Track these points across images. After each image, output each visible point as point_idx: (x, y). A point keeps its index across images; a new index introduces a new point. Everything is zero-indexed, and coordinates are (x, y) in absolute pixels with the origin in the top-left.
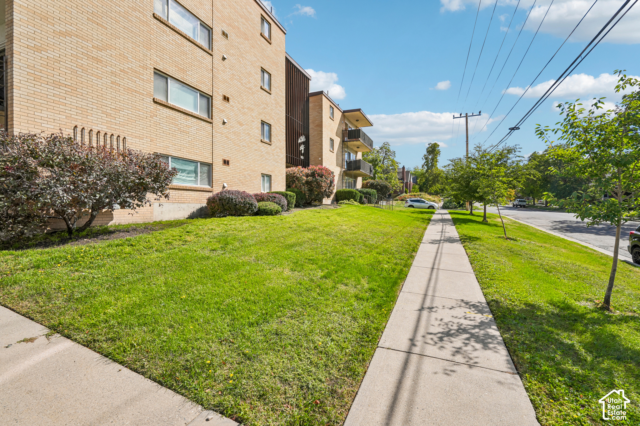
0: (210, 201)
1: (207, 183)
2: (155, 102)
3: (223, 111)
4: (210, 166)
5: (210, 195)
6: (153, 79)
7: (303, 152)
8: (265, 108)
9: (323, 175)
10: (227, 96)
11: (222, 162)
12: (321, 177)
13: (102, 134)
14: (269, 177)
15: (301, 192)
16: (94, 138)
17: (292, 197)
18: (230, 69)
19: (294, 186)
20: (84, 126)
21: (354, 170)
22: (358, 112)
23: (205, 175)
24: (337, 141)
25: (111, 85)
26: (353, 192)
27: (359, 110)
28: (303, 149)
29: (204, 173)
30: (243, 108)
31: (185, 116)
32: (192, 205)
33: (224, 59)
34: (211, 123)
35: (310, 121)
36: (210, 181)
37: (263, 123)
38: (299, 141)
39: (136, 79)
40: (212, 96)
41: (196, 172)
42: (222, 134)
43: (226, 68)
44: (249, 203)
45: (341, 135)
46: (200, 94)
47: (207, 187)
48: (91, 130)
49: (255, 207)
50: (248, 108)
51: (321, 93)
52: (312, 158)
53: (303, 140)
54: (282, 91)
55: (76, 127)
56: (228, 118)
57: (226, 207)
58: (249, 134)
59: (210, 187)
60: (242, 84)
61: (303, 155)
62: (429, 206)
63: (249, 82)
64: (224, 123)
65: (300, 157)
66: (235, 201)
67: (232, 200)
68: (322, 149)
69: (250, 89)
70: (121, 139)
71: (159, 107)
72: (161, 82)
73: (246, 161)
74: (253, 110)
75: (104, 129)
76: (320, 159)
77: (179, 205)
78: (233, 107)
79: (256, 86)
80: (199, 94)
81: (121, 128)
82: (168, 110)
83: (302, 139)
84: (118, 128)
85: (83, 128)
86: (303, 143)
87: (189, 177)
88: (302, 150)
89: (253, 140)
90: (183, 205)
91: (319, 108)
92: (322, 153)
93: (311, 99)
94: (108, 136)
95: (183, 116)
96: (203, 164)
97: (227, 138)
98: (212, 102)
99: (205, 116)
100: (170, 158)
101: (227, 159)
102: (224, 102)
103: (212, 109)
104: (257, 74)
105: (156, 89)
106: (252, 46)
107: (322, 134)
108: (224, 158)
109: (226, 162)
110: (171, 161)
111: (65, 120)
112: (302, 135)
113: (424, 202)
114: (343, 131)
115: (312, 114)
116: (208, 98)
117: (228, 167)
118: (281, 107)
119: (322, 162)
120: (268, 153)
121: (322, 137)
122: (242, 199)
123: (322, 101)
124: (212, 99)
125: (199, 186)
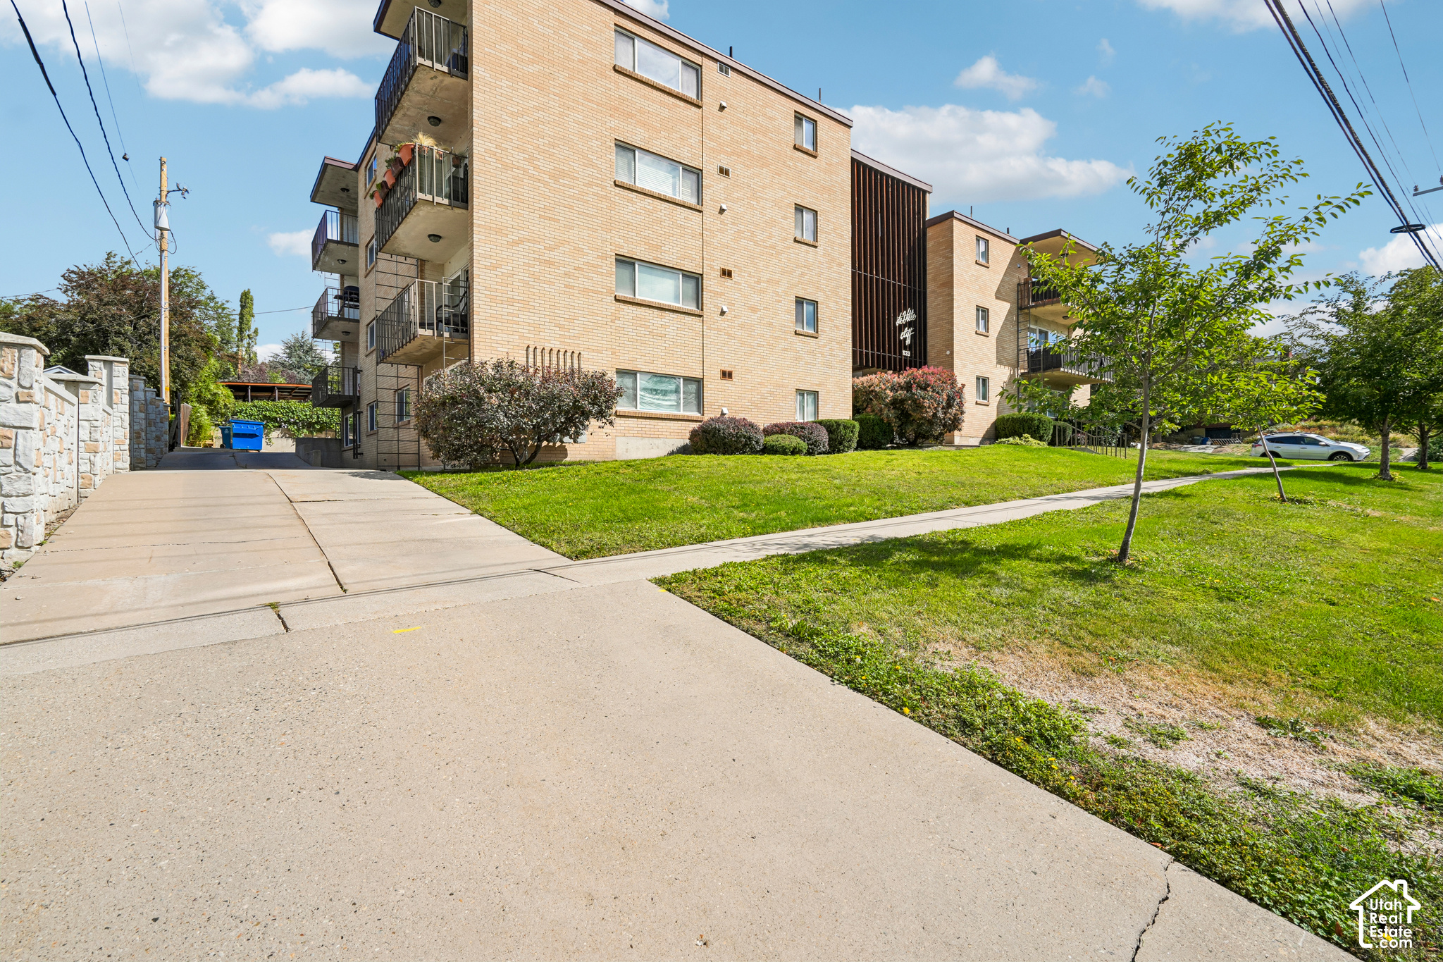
0: (694, 434)
1: (695, 408)
2: (617, 300)
3: (721, 294)
4: (699, 382)
5: (696, 425)
6: (614, 270)
7: (908, 342)
8: (803, 274)
9: (929, 385)
10: (727, 268)
11: (719, 375)
12: (925, 389)
13: (555, 352)
14: (815, 394)
15: (882, 420)
16: (547, 358)
17: (848, 428)
18: (733, 224)
19: (869, 409)
20: (537, 344)
21: (1046, 369)
22: (1057, 238)
23: (692, 398)
24: (1000, 311)
25: (565, 289)
26: (1032, 419)
27: (1057, 233)
28: (908, 336)
29: (691, 393)
30: (759, 282)
31: (660, 313)
32: (671, 442)
33: (722, 211)
34: (700, 316)
35: (929, 277)
36: (700, 406)
37: (800, 301)
38: (899, 321)
39: (593, 275)
40: (702, 275)
41: (677, 391)
42: (719, 330)
43: (726, 225)
44: (745, 437)
45: (1014, 295)
46: (683, 275)
47: (696, 415)
48: (544, 349)
49: (757, 442)
50: (769, 281)
51: (950, 216)
52: (932, 352)
53: (908, 319)
54: (842, 236)
55: (528, 347)
56: (730, 304)
57: (712, 442)
58: (770, 324)
59: (699, 415)
60: (756, 242)
61: (910, 348)
62: (1331, 451)
63: (771, 237)
64: (723, 313)
65: (901, 353)
66: (723, 433)
67: (719, 431)
68: (952, 332)
69: (772, 247)
70: (576, 355)
71: (623, 306)
72: (626, 272)
73: (764, 371)
74: (778, 282)
75: (556, 345)
76: (948, 353)
77: (651, 440)
78: (739, 284)
79: (784, 240)
80: (681, 276)
81: (576, 342)
82: (634, 308)
83: (908, 316)
84: (572, 341)
85: (536, 348)
86: (909, 324)
87: (666, 400)
88: (905, 339)
89: (778, 334)
90: (656, 441)
91: (946, 249)
92: (952, 339)
93: (930, 232)
94: (562, 353)
95: (656, 312)
96: (687, 380)
97: (728, 334)
98: (702, 283)
99: (692, 308)
100: (638, 375)
101: (728, 369)
102: (723, 279)
103: (702, 295)
104: (785, 218)
105: (619, 283)
106: (777, 174)
107: (952, 300)
108: (723, 369)
109: (727, 375)
110: (640, 379)
111: (519, 341)
112: (905, 309)
113: (1315, 442)
114: (1019, 285)
115: (933, 262)
116: (696, 279)
117: (730, 382)
118: (840, 265)
119: (953, 358)
120: (810, 353)
121: (952, 308)
122: (734, 429)
123: (952, 232)
124: (702, 280)
125: (682, 413)
